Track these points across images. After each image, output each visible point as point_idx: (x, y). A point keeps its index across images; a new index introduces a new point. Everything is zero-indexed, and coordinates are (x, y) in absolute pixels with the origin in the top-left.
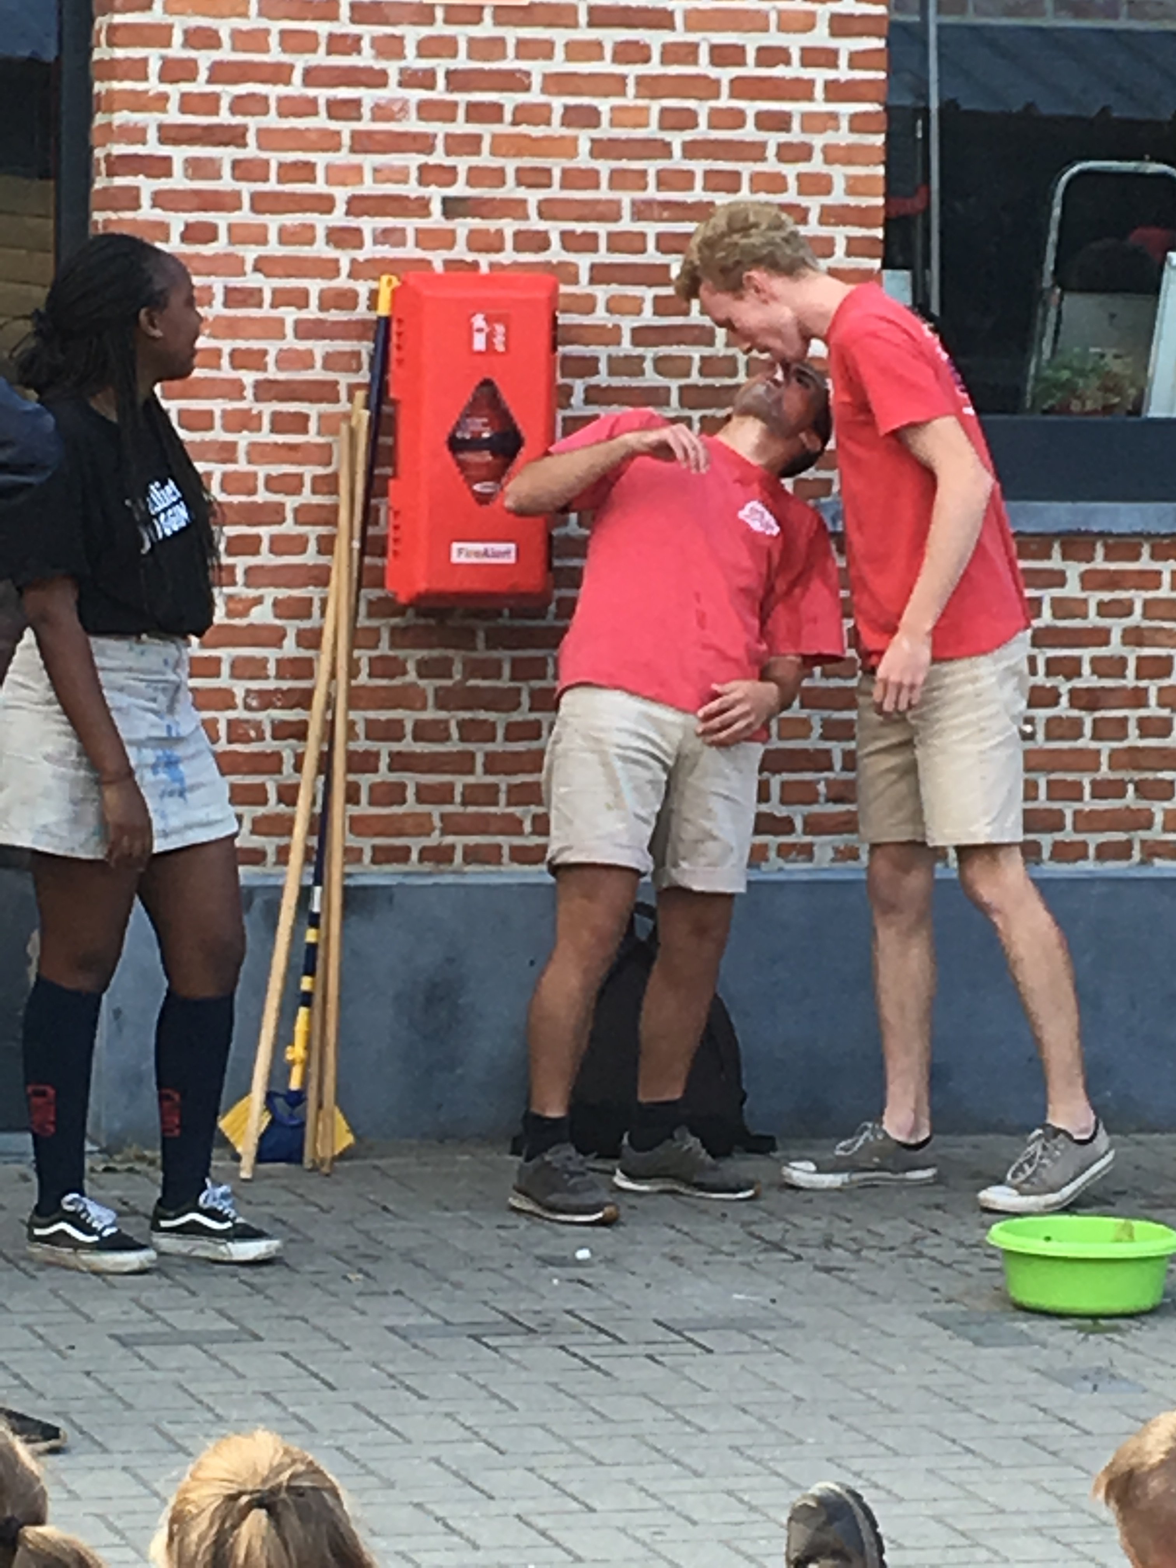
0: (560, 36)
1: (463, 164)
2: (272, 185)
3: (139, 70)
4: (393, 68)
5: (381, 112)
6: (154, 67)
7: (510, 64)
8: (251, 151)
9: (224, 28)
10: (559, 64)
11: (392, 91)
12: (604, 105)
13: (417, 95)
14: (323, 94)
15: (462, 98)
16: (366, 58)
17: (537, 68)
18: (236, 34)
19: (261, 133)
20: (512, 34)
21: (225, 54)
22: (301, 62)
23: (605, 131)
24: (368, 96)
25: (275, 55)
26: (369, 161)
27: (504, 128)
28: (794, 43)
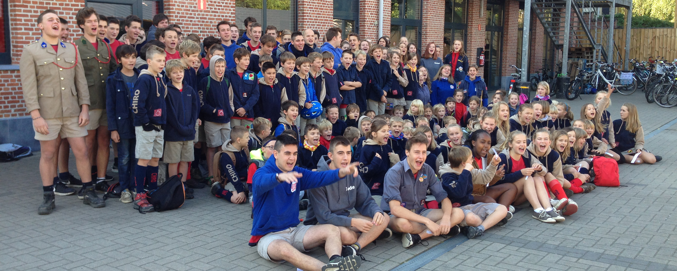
0: (209, 14)
1: (201, 27)
2: (185, 29)
3: (173, 16)
4: (195, 17)
5: (194, 21)
6: (174, 16)
7: (205, 17)
8: (183, 25)
9: (180, 12)
10: (209, 17)
11: (195, 19)
12: (213, 21)
13: (197, 20)
14: (189, 19)
15: (201, 20)
16: (193, 16)
17: (207, 17)
18: (182, 13)
19: (184, 23)
20: (205, 13)
21: (181, 15)
22: (187, 16)
23: (213, 24)
24: (193, 20)
25: (185, 15)
26: (194, 27)
27: (205, 23)
28: (228, 15)
